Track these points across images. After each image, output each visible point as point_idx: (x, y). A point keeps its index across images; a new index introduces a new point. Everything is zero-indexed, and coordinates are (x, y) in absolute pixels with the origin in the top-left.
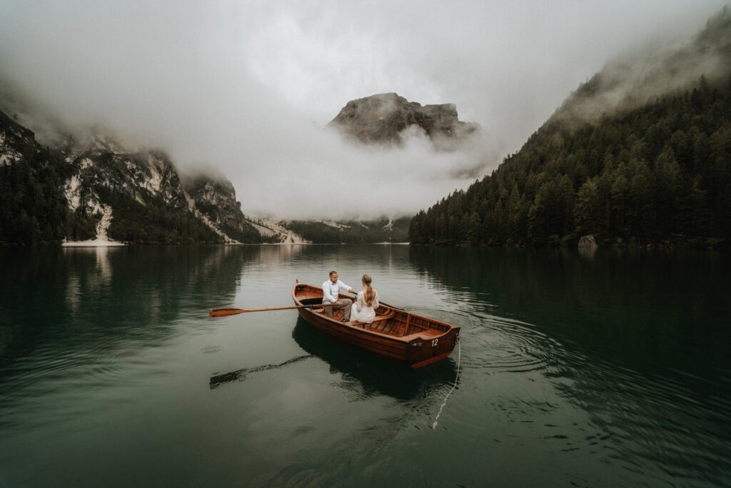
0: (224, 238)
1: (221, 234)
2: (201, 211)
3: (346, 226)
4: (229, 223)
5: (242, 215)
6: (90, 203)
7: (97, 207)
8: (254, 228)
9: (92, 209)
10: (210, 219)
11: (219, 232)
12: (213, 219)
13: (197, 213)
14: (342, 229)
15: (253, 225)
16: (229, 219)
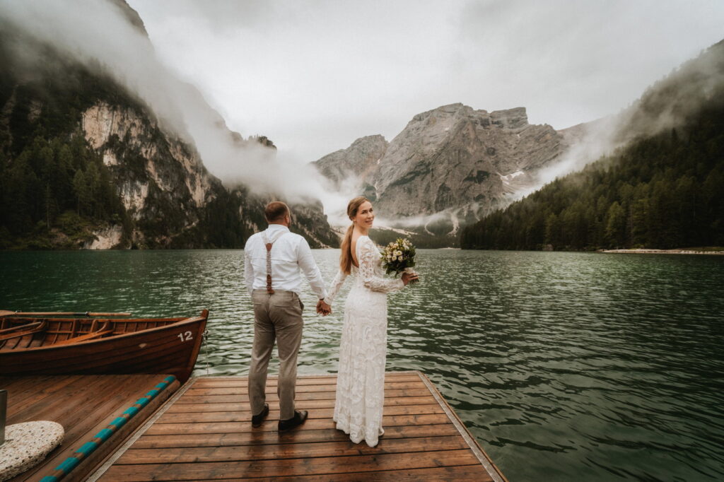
0: (320, 244)
1: (317, 241)
2: (301, 223)
3: (413, 233)
4: (319, 232)
5: (328, 226)
6: (247, 222)
7: (250, 225)
8: (337, 236)
9: (248, 225)
10: (308, 230)
11: (315, 239)
12: (310, 229)
13: (300, 226)
14: (410, 236)
15: (336, 233)
16: (320, 229)
